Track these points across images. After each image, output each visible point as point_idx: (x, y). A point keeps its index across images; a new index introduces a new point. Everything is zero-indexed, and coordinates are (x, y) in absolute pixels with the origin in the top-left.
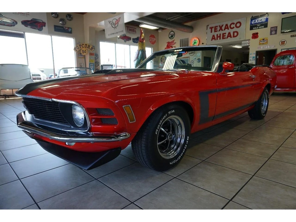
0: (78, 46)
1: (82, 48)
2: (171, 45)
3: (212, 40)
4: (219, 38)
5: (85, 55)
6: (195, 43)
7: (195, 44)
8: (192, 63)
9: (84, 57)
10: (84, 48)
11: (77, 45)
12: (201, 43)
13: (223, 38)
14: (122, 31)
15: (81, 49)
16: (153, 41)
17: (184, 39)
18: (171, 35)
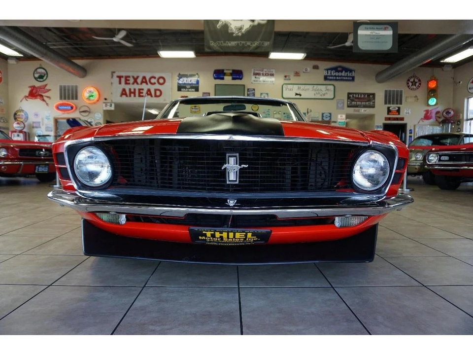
2: (40, 93)
3: (121, 96)
4: (132, 95)
6: (91, 96)
12: (102, 98)
13: (139, 96)
17: (68, 86)
18: (38, 74)
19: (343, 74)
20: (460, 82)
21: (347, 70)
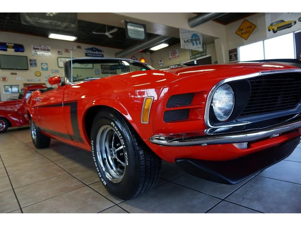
19: (97, 52)
20: (154, 61)
21: (99, 50)
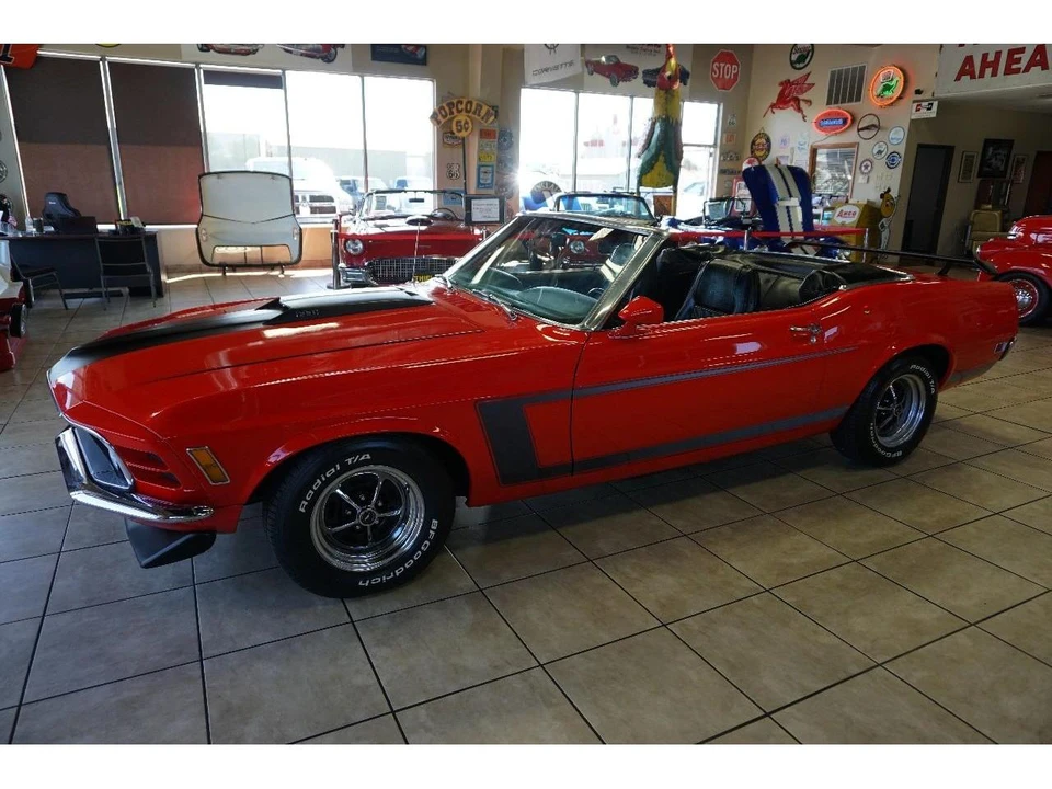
0: (444, 105)
1: (455, 113)
2: (795, 95)
3: (958, 79)
4: (989, 71)
5: (463, 139)
6: (887, 88)
7: (886, 93)
8: (866, 167)
9: (463, 142)
10: (464, 113)
11: (442, 101)
12: (912, 90)
13: (1008, 71)
14: (571, 64)
15: (453, 118)
16: (727, 77)
17: (847, 71)
18: (797, 55)
